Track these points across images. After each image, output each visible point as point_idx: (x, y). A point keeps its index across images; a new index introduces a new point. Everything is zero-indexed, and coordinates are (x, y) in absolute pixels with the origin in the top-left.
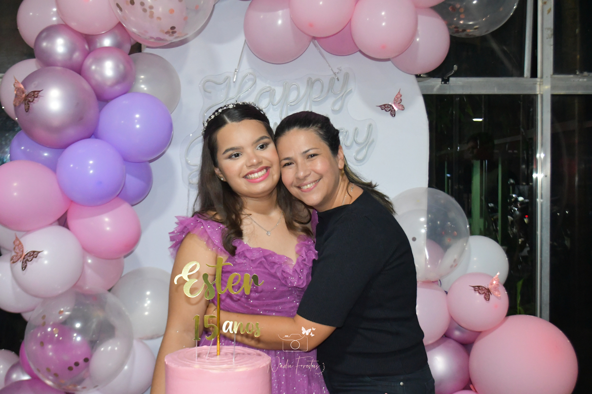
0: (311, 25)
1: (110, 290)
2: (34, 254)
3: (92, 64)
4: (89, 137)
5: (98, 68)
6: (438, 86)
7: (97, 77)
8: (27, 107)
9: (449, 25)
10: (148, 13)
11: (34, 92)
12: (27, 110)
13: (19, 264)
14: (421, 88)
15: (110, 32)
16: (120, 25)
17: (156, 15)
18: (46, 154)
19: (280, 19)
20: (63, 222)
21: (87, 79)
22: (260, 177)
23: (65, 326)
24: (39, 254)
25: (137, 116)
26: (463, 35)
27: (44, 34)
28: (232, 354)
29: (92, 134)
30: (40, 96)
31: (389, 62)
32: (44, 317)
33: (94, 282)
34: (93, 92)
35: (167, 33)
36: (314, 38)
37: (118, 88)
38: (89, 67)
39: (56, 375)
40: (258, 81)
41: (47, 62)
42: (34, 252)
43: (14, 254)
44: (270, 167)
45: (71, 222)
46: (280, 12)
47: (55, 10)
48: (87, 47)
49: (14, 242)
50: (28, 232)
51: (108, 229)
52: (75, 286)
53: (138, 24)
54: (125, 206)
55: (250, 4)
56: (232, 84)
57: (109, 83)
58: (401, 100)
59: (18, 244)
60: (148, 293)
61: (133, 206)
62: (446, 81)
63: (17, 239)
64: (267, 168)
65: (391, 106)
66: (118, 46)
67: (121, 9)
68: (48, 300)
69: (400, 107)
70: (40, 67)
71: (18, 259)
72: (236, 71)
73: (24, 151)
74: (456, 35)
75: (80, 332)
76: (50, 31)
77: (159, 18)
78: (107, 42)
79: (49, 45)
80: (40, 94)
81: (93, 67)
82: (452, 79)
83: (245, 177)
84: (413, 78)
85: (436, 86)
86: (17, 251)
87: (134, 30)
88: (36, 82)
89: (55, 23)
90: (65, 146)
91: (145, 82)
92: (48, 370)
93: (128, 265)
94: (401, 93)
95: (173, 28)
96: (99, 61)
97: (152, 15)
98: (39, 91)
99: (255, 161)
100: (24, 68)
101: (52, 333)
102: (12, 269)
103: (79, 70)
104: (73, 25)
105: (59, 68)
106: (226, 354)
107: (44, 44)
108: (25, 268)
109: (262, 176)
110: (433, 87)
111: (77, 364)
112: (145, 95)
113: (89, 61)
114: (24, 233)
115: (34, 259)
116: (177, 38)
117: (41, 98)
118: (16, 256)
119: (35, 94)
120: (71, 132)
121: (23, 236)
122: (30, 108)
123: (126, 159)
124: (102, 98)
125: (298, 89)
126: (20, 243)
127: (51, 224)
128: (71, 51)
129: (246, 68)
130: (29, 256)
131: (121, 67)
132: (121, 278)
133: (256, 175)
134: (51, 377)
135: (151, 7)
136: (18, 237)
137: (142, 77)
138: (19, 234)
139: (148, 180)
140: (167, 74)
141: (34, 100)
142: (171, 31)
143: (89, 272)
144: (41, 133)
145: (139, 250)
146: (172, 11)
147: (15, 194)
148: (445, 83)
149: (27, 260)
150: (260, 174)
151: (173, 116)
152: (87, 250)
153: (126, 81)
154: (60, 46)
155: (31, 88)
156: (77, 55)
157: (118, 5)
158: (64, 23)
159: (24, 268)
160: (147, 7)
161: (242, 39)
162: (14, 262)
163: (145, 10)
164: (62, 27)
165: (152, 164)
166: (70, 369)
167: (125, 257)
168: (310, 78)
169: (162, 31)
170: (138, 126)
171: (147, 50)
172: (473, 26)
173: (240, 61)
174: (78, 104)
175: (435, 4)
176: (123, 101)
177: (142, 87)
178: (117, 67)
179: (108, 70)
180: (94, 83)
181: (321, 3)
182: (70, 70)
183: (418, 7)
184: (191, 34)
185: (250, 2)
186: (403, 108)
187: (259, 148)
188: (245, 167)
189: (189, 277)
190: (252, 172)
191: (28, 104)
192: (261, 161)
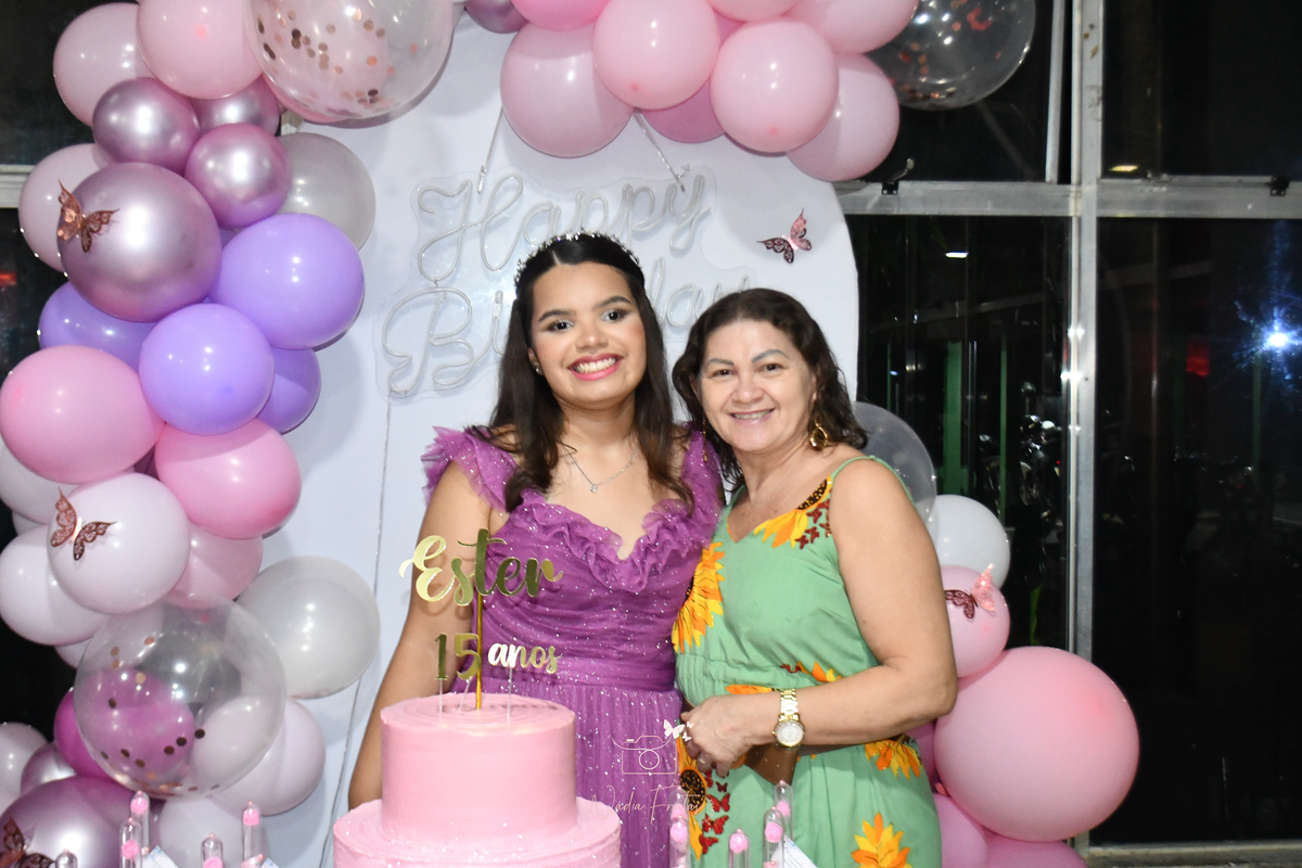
0: (635, 88)
1: (235, 600)
2: (98, 529)
3: (207, 158)
4: (200, 301)
5: (220, 167)
6: (876, 199)
7: (219, 183)
8: (86, 242)
9: (897, 86)
10: (317, 59)
11: (101, 213)
12: (87, 247)
13: (68, 549)
14: (843, 205)
15: (240, 94)
16: (261, 82)
17: (334, 60)
18: (110, 332)
19: (572, 72)
20: (147, 466)
21: (199, 187)
22: (599, 371)
23: (154, 670)
24: (109, 529)
25: (296, 260)
26: (925, 105)
27: (114, 98)
28: (504, 706)
29: (207, 295)
30: (113, 221)
31: (784, 159)
32: (115, 651)
33: (206, 584)
34: (210, 211)
35: (362, 101)
36: (637, 110)
37: (258, 205)
38: (202, 165)
39: (140, 764)
40: (526, 191)
41: (117, 153)
42: (98, 524)
43: (55, 527)
44: (622, 357)
45: (164, 467)
46: (573, 60)
47: (130, 48)
48: (195, 121)
49: (57, 506)
50: (82, 485)
51: (236, 479)
52: (173, 592)
53: (293, 79)
54: (271, 437)
55: (513, 41)
56: (475, 197)
57: (241, 195)
58: (805, 230)
59: (67, 512)
60: (311, 607)
61: (282, 434)
62: (891, 188)
63: (63, 498)
64: (617, 358)
65: (785, 241)
66: (255, 121)
67: (272, 55)
68: (120, 618)
69: (804, 244)
70: (105, 164)
71: (67, 538)
72: (483, 171)
73: (71, 327)
74: (913, 105)
75: (185, 681)
76: (123, 92)
77: (340, 70)
78: (232, 113)
79: (124, 120)
80: (113, 217)
81: (210, 164)
82: (903, 185)
83: (574, 367)
84: (828, 189)
85: (872, 198)
86: (65, 523)
87: (293, 92)
88: (104, 194)
89: (132, 75)
90: (158, 318)
91: (307, 191)
92: (126, 753)
93: (270, 551)
94: (805, 217)
95: (373, 93)
96: (220, 151)
97: (324, 62)
98: (112, 212)
99: (592, 340)
100: (73, 164)
101: (131, 683)
102: (51, 558)
103: (181, 166)
104: (170, 79)
105: (142, 165)
106: (492, 707)
107: (114, 118)
108: (81, 555)
109: (603, 370)
110: (865, 201)
111: (181, 742)
112: (306, 216)
113: (201, 152)
114: (76, 486)
115: (99, 537)
116: (378, 110)
117: (114, 225)
118: (64, 531)
119: (103, 218)
120: (169, 292)
121: (72, 493)
122: (93, 245)
123: (275, 344)
124: (227, 223)
125: (605, 208)
126: (70, 507)
127: (126, 471)
128: (166, 134)
129: (502, 165)
130: (88, 532)
131: (266, 164)
132: (257, 575)
133: (593, 367)
134: (126, 768)
135: (323, 47)
136: (65, 495)
137: (301, 182)
138: (66, 489)
139: (309, 381)
140: (349, 174)
141: (100, 228)
142: (368, 98)
143: (195, 561)
144: (109, 292)
145: (291, 526)
146: (372, 61)
147: (58, 411)
148: (890, 192)
149: (85, 539)
150: (601, 365)
151: (361, 253)
152: (195, 521)
153: (273, 188)
154: (143, 121)
155: (93, 206)
156: (178, 141)
157: (267, 47)
158: (149, 75)
159: (78, 554)
160: (315, 46)
161: (495, 105)
162: (56, 545)
163: (312, 53)
164: (147, 83)
165: (319, 355)
166: (169, 750)
167: (265, 536)
168: (628, 187)
169: (346, 95)
170: (295, 279)
171: (307, 128)
172: (944, 89)
173: (491, 150)
174: (184, 237)
175: (872, 45)
176: (267, 231)
177: (301, 201)
178: (258, 163)
179: (237, 168)
180: (211, 194)
181: (654, 44)
182: (165, 170)
183: (839, 53)
184: (405, 101)
185: (512, 35)
186: (808, 246)
187: (608, 318)
188: (574, 348)
189: (427, 564)
190: (587, 361)
191: (89, 236)
192: (603, 341)
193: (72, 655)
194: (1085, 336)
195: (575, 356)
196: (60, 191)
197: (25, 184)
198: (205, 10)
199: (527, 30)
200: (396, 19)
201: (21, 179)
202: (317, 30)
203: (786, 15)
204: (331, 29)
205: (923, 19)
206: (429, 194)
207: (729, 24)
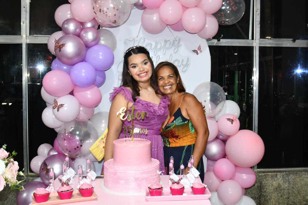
0: (167, 20)
1: (89, 120)
2: (62, 105)
4: (82, 61)
5: (86, 35)
6: (216, 43)
7: (86, 39)
8: (60, 50)
9: (218, 21)
10: (105, 15)
11: (63, 44)
12: (60, 51)
13: (56, 109)
14: (208, 43)
15: (90, 21)
16: (94, 18)
17: (108, 15)
18: (65, 68)
19: (155, 18)
20: (72, 93)
21: (82, 39)
22: (143, 75)
23: (73, 134)
24: (64, 105)
25: (101, 53)
26: (224, 24)
27: (66, 22)
29: (83, 60)
31: (196, 34)
32: (65, 130)
33: (83, 116)
34: (85, 45)
35: (113, 23)
36: (168, 25)
37: (93, 43)
38: (83, 35)
39: (70, 151)
40: (146, 40)
41: (67, 33)
42: (62, 104)
43: (54, 105)
44: (148, 72)
45: (75, 93)
46: (155, 15)
47: (69, 12)
48: (82, 27)
49: (54, 101)
50: (59, 97)
51: (89, 96)
52: (76, 118)
53: (101, 19)
54: (96, 88)
55: (144, 11)
56: (136, 41)
57: (90, 41)
58: (201, 48)
59: (56, 102)
60: (104, 121)
61: (98, 87)
62: (219, 40)
63: (55, 100)
64: (147, 72)
65: (197, 50)
66: (93, 27)
67: (96, 14)
68: (67, 123)
69: (200, 51)
70: (64, 35)
71: (56, 107)
72: (137, 36)
73: (57, 66)
74: (221, 24)
75: (79, 135)
77: (109, 17)
78: (89, 25)
79: (67, 26)
80: (65, 45)
81: (84, 35)
82: (221, 40)
83: (138, 75)
84: (205, 40)
85: (215, 42)
86: (56, 104)
87: (100, 21)
88: (63, 41)
89: (69, 18)
90: (74, 65)
91: (103, 40)
92: (67, 149)
93: (96, 110)
94: (200, 46)
96: (86, 32)
97: (106, 15)
98: (65, 44)
99: (142, 70)
100: (58, 35)
101: (68, 136)
102: (53, 111)
103: (79, 36)
104: (77, 19)
105: (71, 35)
106: (135, 140)
107: (66, 26)
108: (59, 111)
110: (214, 43)
111: (78, 147)
112: (103, 45)
113: (82, 33)
114: (58, 97)
115: (62, 107)
116: (116, 24)
118: (55, 106)
119: (63, 45)
120: (76, 59)
121: (57, 99)
122: (61, 50)
123: (96, 70)
124: (88, 46)
125: (161, 43)
126: (56, 101)
127: (68, 94)
128: (76, 29)
129: (141, 35)
130: (60, 106)
131: (95, 35)
132: (93, 115)
133: (142, 75)
134: (67, 152)
135: (106, 12)
136: (56, 99)
137: (102, 38)
138: (56, 98)
139: (104, 78)
140: (112, 37)
141: (62, 47)
142: (114, 22)
143: (81, 112)
144: (64, 60)
145: (100, 105)
146: (115, 15)
147: (54, 83)
148: (219, 41)
149: (59, 108)
150: (144, 74)
151: (114, 53)
152: (81, 104)
153: (96, 40)
154: (71, 27)
155: (61, 43)
156: (78, 30)
157: (95, 12)
158: (73, 18)
159: (58, 110)
160: (105, 12)
161: (140, 23)
162: (54, 109)
163: (104, 13)
164: (72, 19)
165: (105, 72)
166: (75, 149)
167: (95, 107)
168: (166, 40)
169: (111, 22)
170: (101, 57)
171: (104, 28)
172: (228, 21)
173: (139, 32)
174: (79, 49)
175: (213, 13)
176: (95, 48)
177: (102, 42)
178: (93, 35)
179: (90, 36)
180: (84, 41)
181: (170, 12)
182: (75, 36)
183: (206, 14)
184: (122, 23)
185: (144, 10)
186: (201, 52)
187: (144, 64)
188: (138, 71)
189: (122, 112)
190: (141, 74)
191: (60, 49)
192: (144, 69)
193: (57, 130)
194: (256, 70)
195: (139, 73)
196: (55, 40)
197: (49, 39)
198: (83, 5)
199: (146, 9)
200: (120, 7)
201: (48, 38)
202: (105, 9)
203: (196, 6)
204: (108, 9)
205: (224, 8)
206: (126, 41)
207: (185, 8)
